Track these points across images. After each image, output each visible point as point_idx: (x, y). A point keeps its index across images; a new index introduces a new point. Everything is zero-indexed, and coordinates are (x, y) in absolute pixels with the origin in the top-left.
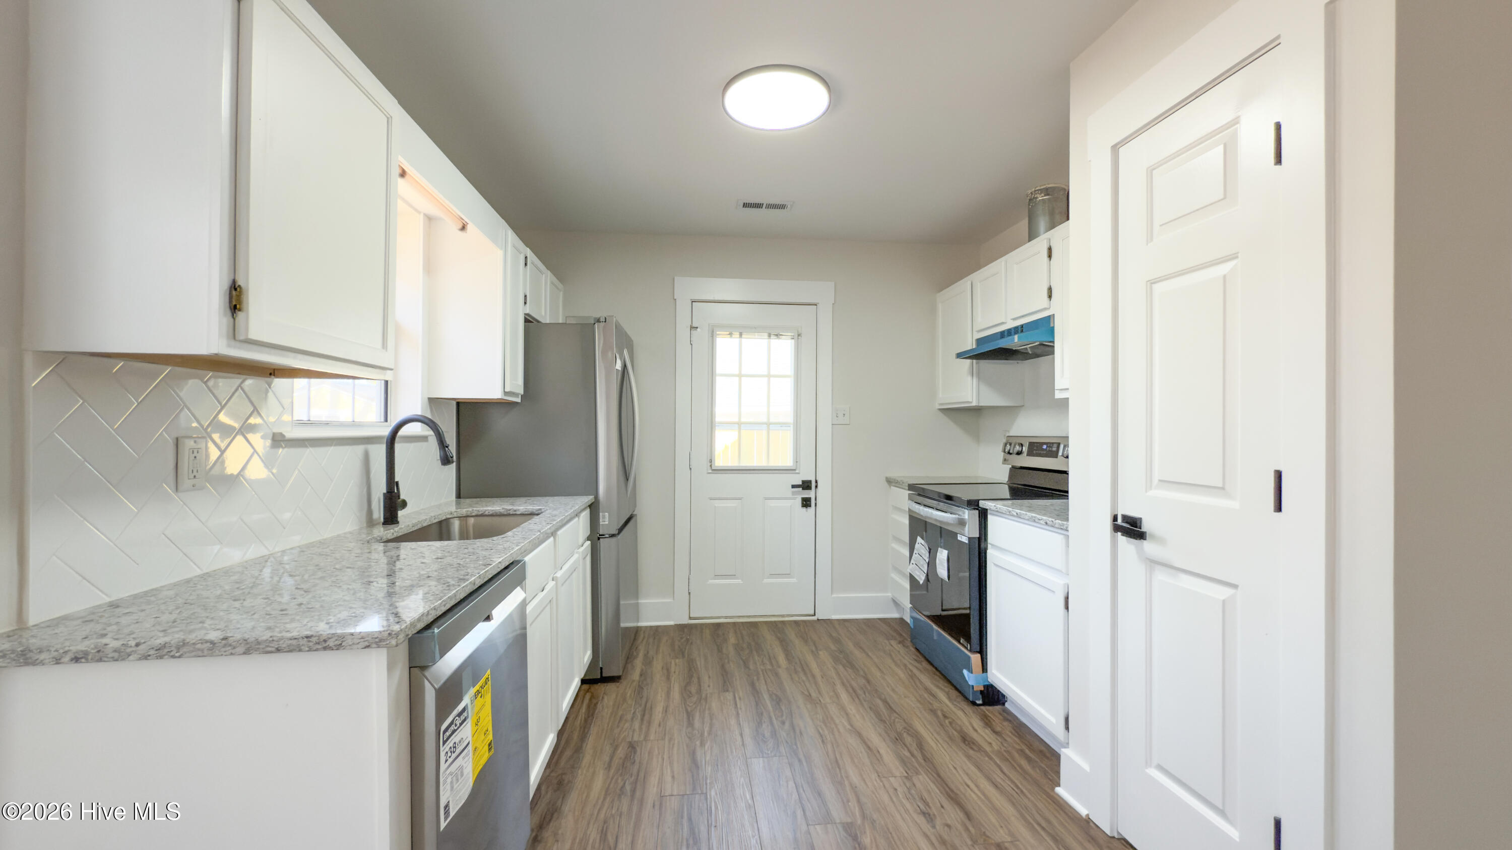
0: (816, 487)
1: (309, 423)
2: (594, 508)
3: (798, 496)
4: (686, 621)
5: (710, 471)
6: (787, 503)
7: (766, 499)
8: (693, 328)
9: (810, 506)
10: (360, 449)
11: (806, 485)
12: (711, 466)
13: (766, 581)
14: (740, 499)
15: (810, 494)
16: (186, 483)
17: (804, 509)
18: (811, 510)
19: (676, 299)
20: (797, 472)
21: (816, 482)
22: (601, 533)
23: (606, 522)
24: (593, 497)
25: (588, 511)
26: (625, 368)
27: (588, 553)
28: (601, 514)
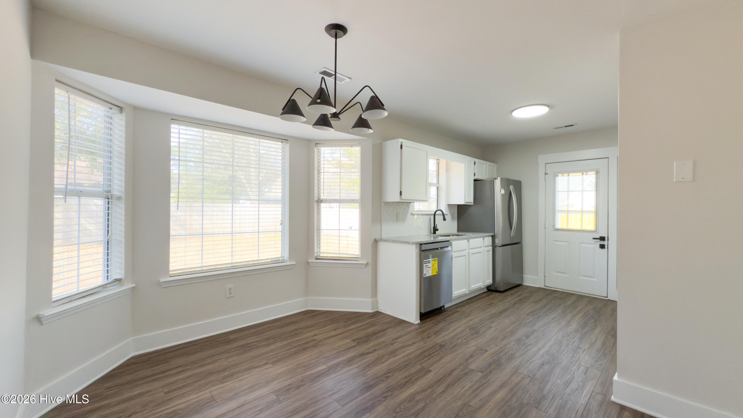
0: (608, 240)
1: (419, 211)
2: (493, 237)
3: (598, 243)
4: (543, 286)
5: (554, 230)
6: (592, 246)
7: (581, 243)
8: (546, 174)
9: (604, 248)
10: (429, 216)
11: (602, 239)
12: (554, 228)
13: (581, 278)
14: (568, 242)
15: (605, 243)
16: (398, 221)
17: (601, 249)
18: (605, 250)
19: (538, 164)
20: (597, 232)
21: (608, 238)
22: (496, 245)
23: (498, 242)
24: (493, 234)
25: (491, 238)
26: (510, 192)
27: (490, 250)
28: (496, 239)
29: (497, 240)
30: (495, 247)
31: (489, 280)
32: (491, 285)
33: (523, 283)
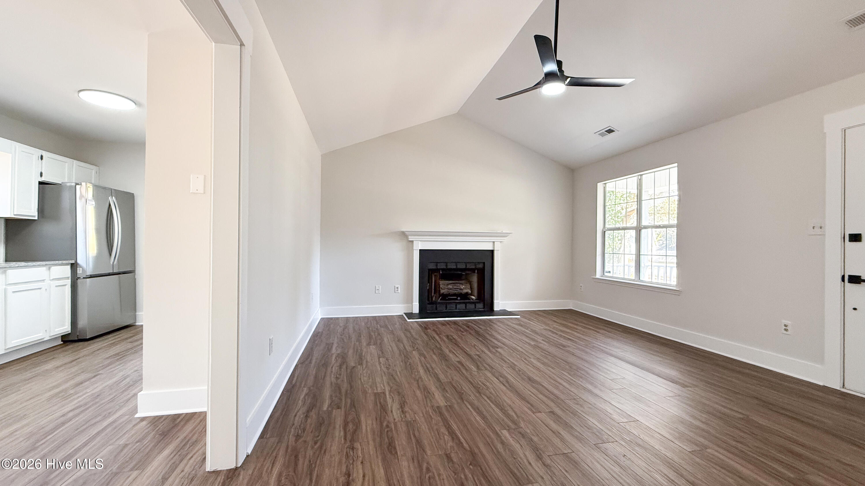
2: (73, 266)
22: (78, 277)
23: (81, 272)
24: (73, 262)
25: (69, 267)
26: (110, 205)
27: (66, 285)
28: (78, 269)
29: (80, 270)
30: (77, 279)
31: (63, 325)
32: (69, 334)
33: (135, 323)
